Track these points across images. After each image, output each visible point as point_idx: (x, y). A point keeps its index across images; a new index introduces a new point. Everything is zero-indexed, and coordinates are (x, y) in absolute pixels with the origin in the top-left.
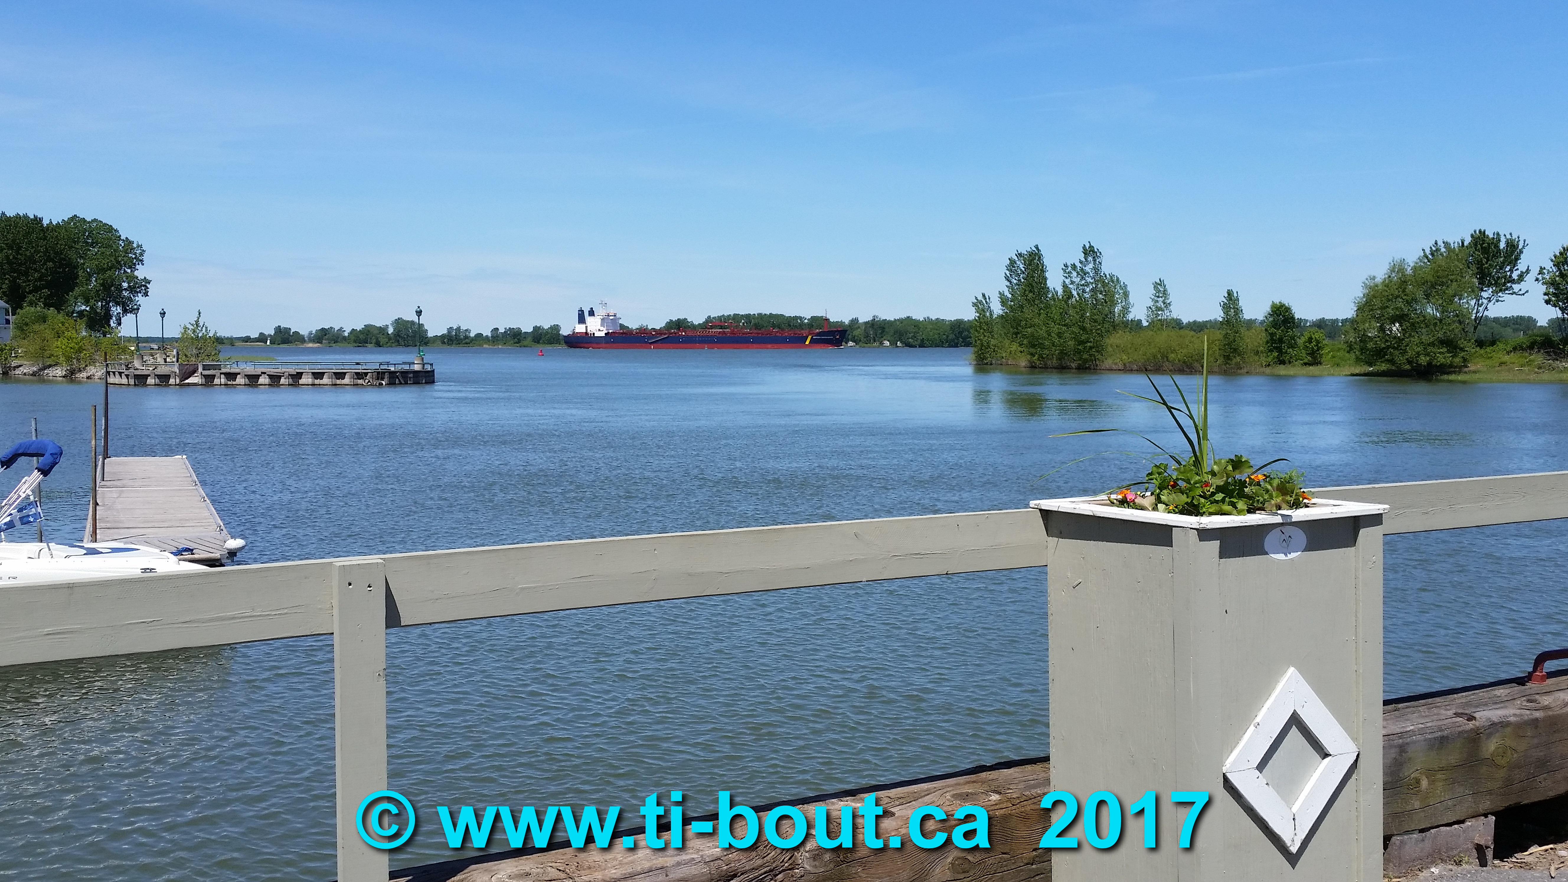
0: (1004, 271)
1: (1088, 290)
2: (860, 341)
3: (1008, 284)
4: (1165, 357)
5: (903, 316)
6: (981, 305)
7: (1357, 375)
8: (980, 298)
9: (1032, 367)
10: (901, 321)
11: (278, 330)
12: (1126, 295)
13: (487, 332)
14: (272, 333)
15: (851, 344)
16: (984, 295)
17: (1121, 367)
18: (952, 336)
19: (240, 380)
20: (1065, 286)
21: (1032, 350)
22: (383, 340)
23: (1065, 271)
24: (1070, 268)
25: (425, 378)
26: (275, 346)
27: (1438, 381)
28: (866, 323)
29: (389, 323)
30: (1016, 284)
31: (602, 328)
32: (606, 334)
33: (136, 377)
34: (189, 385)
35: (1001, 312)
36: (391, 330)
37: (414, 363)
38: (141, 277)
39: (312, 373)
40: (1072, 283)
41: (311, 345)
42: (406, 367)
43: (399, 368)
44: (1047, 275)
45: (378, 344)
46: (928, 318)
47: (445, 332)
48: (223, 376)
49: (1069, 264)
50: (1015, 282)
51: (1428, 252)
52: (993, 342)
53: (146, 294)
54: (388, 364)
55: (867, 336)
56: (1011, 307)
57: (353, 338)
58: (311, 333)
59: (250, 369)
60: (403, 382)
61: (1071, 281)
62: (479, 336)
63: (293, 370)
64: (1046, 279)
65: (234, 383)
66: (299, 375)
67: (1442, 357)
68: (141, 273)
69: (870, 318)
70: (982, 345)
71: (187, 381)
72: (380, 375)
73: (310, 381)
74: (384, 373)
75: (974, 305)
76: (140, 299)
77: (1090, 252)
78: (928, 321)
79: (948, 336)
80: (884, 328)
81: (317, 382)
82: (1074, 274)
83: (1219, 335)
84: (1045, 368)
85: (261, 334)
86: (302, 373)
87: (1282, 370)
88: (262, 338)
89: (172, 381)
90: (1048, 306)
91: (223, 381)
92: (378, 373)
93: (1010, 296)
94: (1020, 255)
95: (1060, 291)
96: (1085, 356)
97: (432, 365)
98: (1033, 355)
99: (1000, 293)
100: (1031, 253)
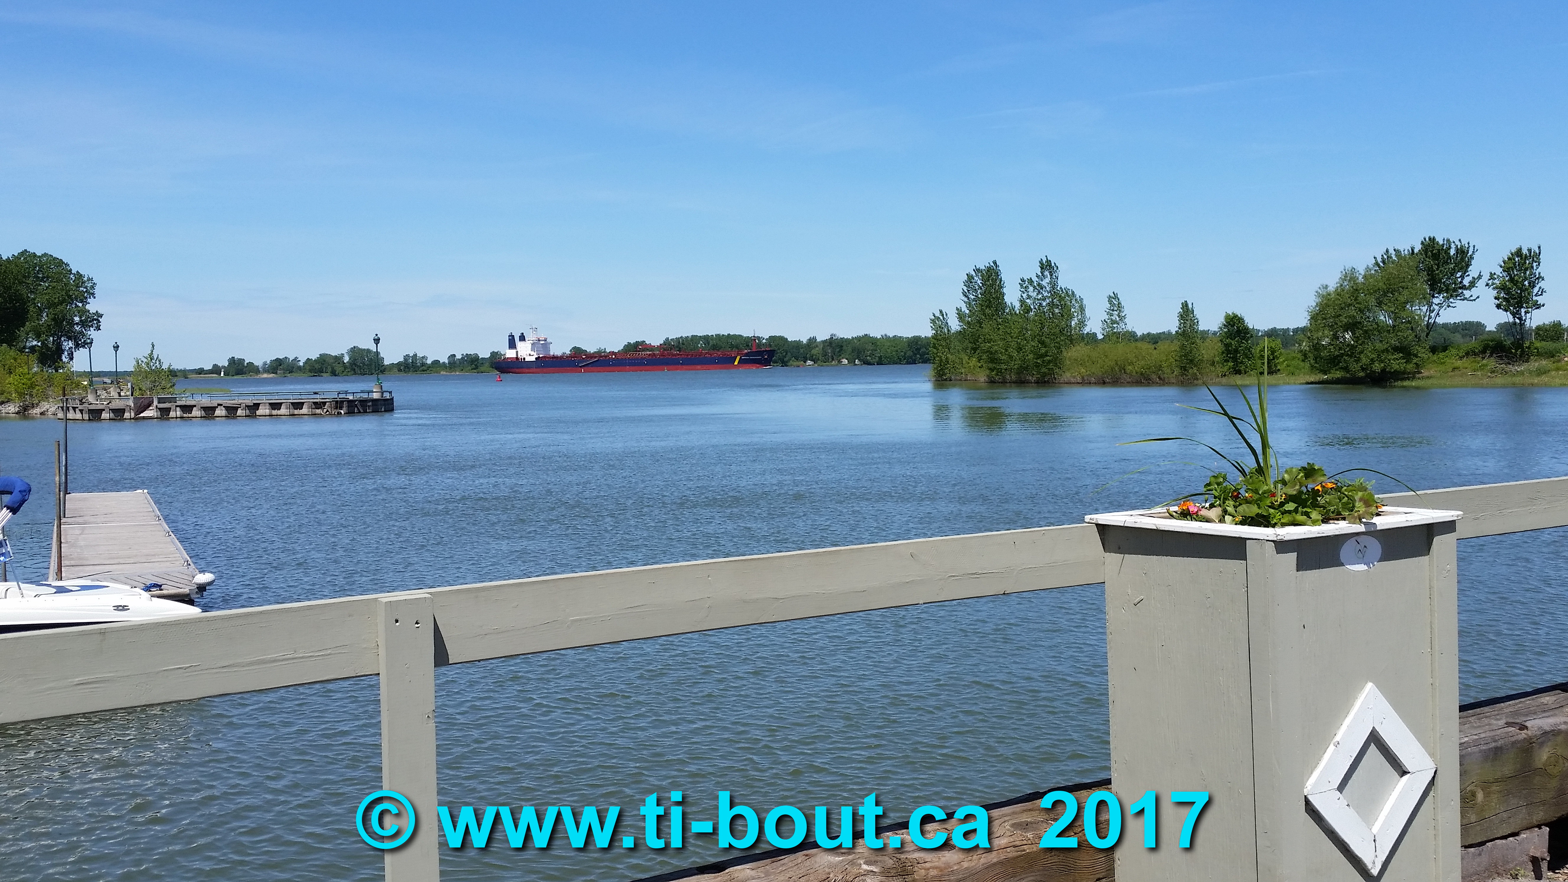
0: (962, 286)
1: (1044, 304)
2: (818, 359)
3: (966, 300)
4: (1123, 369)
5: (861, 333)
6: (938, 321)
7: (1312, 383)
8: (938, 314)
9: (992, 382)
10: (859, 339)
11: (232, 361)
12: (1082, 309)
13: (444, 359)
14: (226, 364)
15: (809, 362)
16: (941, 312)
17: (1079, 380)
18: (909, 353)
19: (196, 412)
20: (1021, 300)
21: (990, 365)
22: (339, 369)
23: (1021, 285)
24: (1026, 282)
25: (384, 406)
26: (230, 377)
27: (1395, 387)
28: (824, 342)
29: (344, 351)
30: (974, 300)
31: (532, 353)
32: (536, 358)
33: (91, 411)
34: (144, 418)
35: (959, 328)
36: (346, 359)
37: (373, 392)
38: (93, 311)
39: (270, 404)
40: (1029, 297)
41: (265, 376)
42: (365, 396)
43: (358, 396)
44: (1004, 290)
45: (334, 373)
46: (886, 335)
47: (402, 359)
48: (178, 409)
49: (1025, 279)
50: (973, 297)
51: (1379, 260)
52: (951, 358)
53: (98, 328)
54: (346, 393)
55: (825, 354)
56: (968, 323)
57: (308, 368)
58: (265, 364)
59: (206, 401)
60: (362, 411)
61: (1028, 295)
62: (436, 362)
63: (250, 401)
64: (1003, 294)
65: (190, 415)
66: (257, 406)
67: (1396, 363)
68: (92, 306)
69: (828, 337)
70: (941, 361)
71: (142, 415)
72: (338, 404)
73: (267, 412)
74: (343, 402)
75: (933, 321)
76: (92, 333)
77: (1047, 266)
78: (886, 338)
79: (905, 353)
80: (842, 346)
81: (275, 412)
82: (1031, 289)
83: (1175, 346)
84: (1004, 382)
85: (215, 366)
86: (259, 404)
87: (1239, 380)
88: (216, 370)
89: (127, 415)
90: (1006, 321)
91: (179, 413)
92: (337, 402)
93: (967, 312)
94: (977, 270)
95: (1017, 305)
96: (1044, 370)
97: (390, 392)
98: (992, 370)
99: (957, 309)
100: (989, 269)
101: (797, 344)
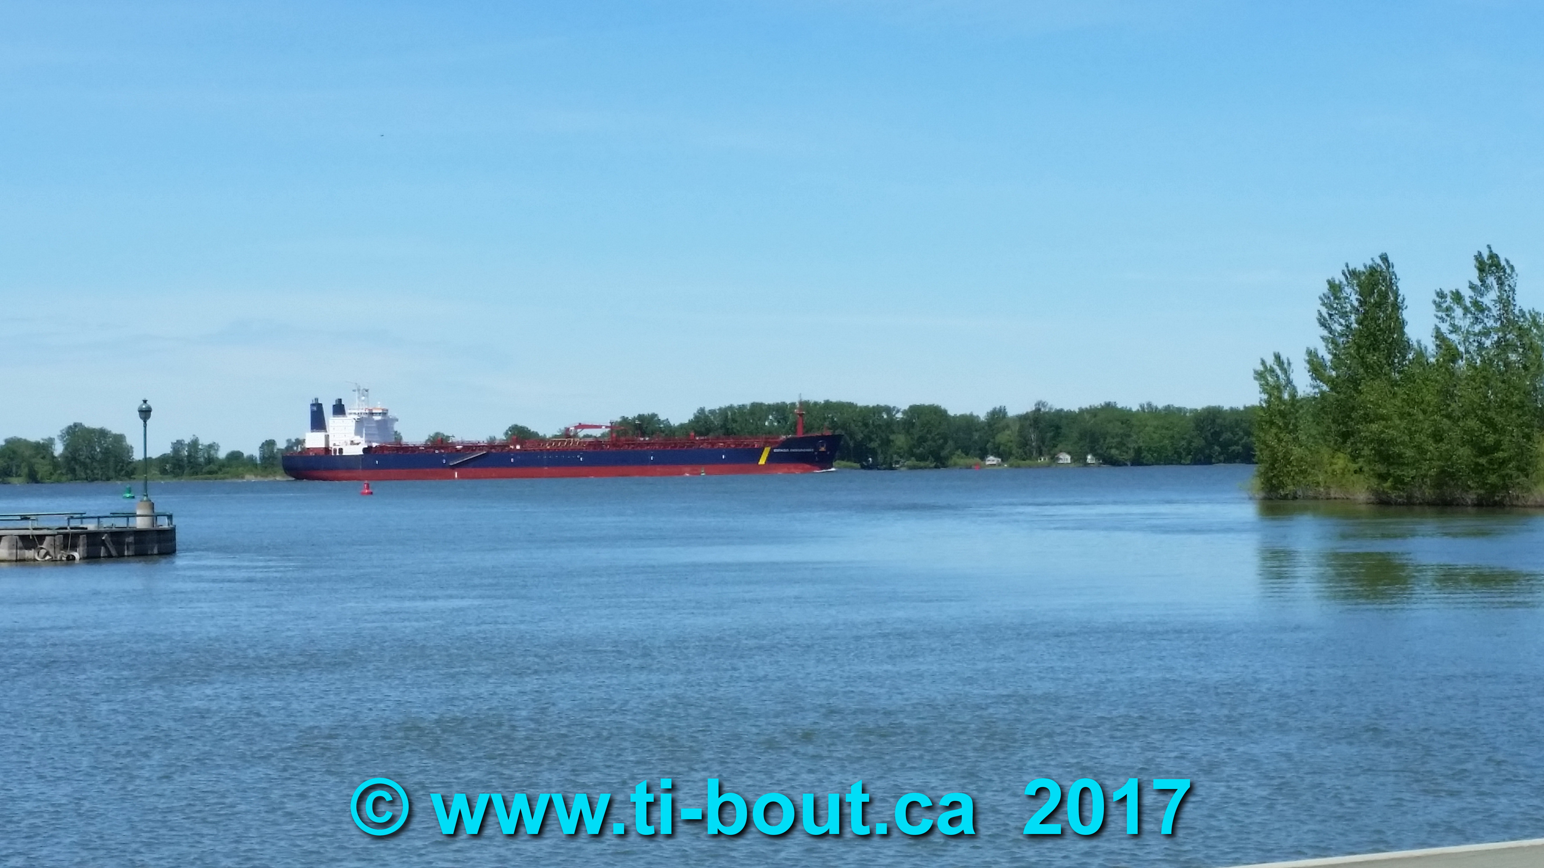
0: (1316, 307)
1: (1488, 343)
2: (1011, 454)
3: (1325, 333)
5: (1098, 401)
6: (1271, 376)
8: (1270, 361)
9: (1382, 502)
10: (1093, 412)
15: (992, 460)
16: (1278, 357)
18: (1199, 442)
20: (1439, 335)
21: (1381, 468)
22: (43, 470)
23: (1438, 306)
24: (1449, 299)
25: (157, 544)
28: (1022, 418)
30: (1343, 333)
32: (365, 450)
35: (1311, 391)
36: (58, 449)
37: (133, 515)
40: (1455, 329)
42: (120, 523)
43: (101, 524)
44: (1406, 315)
45: (35, 478)
49: (1446, 291)
50: (1339, 328)
52: (1297, 452)
55: (1024, 443)
56: (1332, 379)
60: (114, 554)
61: (1453, 325)
64: (1402, 324)
70: (1275, 460)
72: (69, 540)
75: (1260, 376)
77: (1492, 266)
78: (1151, 413)
79: (1190, 443)
80: (1058, 428)
82: (1459, 312)
84: (1410, 503)
90: (1409, 378)
92: (65, 536)
93: (1330, 358)
94: (1349, 274)
95: (1430, 345)
96: (1492, 479)
97: (167, 516)
98: (1382, 477)
99: (1310, 352)
100: (1373, 271)
101: (968, 423)
